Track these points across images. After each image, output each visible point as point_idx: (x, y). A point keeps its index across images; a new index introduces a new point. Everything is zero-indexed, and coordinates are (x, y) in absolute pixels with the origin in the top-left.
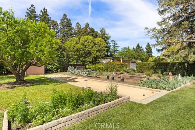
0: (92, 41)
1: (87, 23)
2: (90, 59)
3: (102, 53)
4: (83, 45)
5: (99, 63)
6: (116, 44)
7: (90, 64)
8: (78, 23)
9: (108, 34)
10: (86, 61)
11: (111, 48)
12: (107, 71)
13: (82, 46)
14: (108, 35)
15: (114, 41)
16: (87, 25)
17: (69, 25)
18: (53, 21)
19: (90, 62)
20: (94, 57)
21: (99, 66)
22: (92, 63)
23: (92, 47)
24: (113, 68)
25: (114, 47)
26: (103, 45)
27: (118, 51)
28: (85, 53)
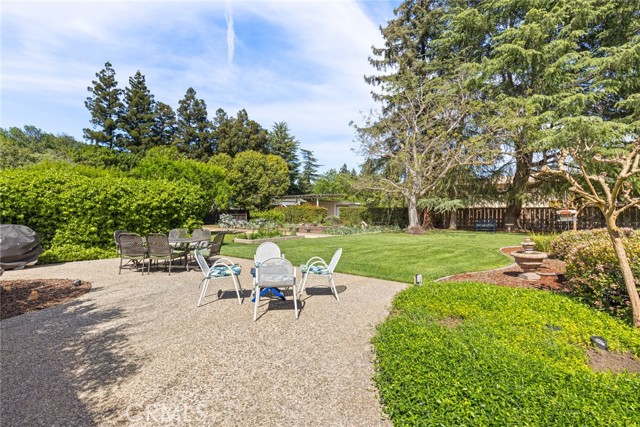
0: (260, 164)
1: (244, 110)
2: (256, 198)
3: (280, 188)
4: (242, 171)
5: (273, 207)
6: (314, 160)
7: (256, 210)
8: (220, 111)
9: (293, 137)
10: (248, 204)
11: (301, 169)
12: (290, 222)
13: (240, 174)
14: (294, 141)
15: (309, 153)
16: (243, 116)
17: (200, 116)
18: (162, 107)
19: (256, 206)
20: (264, 195)
21: (274, 212)
22: (261, 207)
23: (261, 175)
24: (301, 216)
25: (309, 166)
26: (282, 171)
27: (316, 175)
28: (245, 186)
